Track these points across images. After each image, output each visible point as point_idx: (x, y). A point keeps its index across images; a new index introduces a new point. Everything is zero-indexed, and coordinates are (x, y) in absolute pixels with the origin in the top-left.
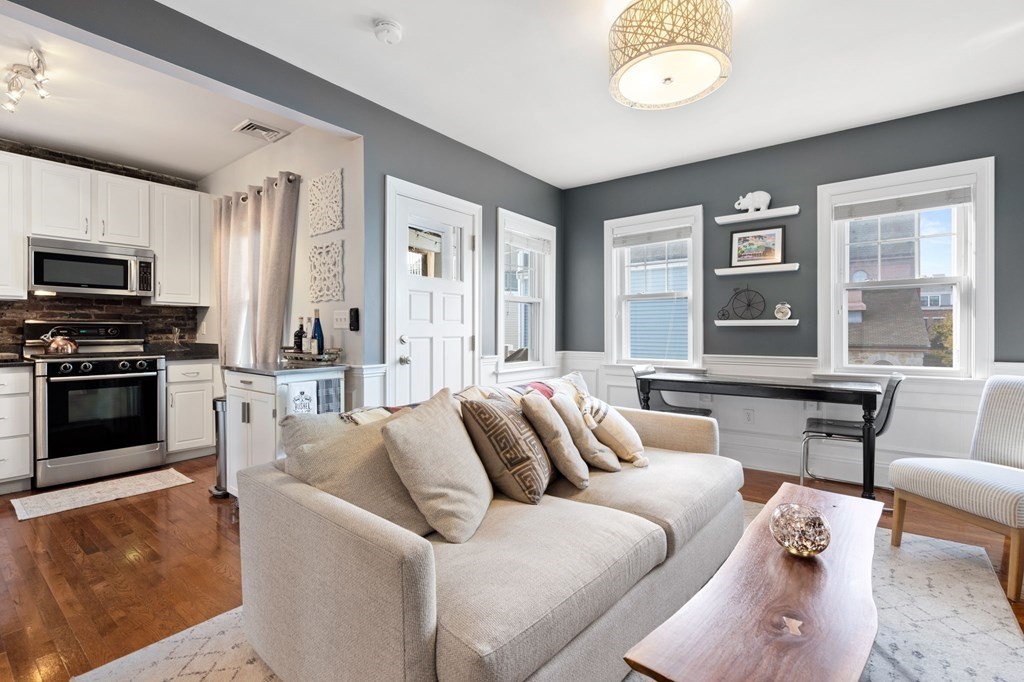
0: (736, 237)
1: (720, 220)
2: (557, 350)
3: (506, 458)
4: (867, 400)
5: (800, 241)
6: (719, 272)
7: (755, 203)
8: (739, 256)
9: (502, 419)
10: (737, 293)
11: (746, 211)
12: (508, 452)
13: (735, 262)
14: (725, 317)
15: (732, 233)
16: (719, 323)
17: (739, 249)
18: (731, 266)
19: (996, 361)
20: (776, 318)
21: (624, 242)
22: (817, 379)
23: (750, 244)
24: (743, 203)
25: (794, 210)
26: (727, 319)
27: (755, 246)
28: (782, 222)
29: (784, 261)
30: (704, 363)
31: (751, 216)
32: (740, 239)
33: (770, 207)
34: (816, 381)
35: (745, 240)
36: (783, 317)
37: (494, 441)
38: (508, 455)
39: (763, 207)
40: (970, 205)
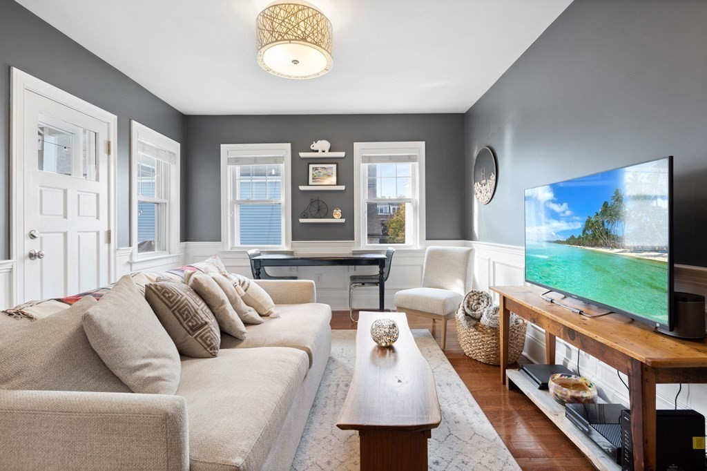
0: (311, 166)
1: (302, 155)
2: (181, 241)
3: (189, 326)
4: (380, 263)
5: (345, 174)
6: (302, 188)
7: (322, 147)
8: (313, 179)
9: (182, 296)
10: (312, 202)
11: (317, 151)
12: (190, 321)
13: (310, 183)
14: (305, 217)
15: (309, 164)
16: (302, 221)
17: (313, 174)
18: (308, 185)
19: (426, 239)
20: (334, 218)
21: (236, 162)
22: (354, 253)
23: (319, 172)
24: (315, 146)
25: (342, 154)
26: (307, 218)
27: (322, 174)
28: (335, 161)
29: (338, 184)
30: (292, 246)
31: (320, 155)
32: (313, 168)
33: (329, 151)
34: (353, 254)
35: (316, 169)
36: (337, 218)
37: (178, 314)
38: (190, 324)
39: (327, 150)
40: (417, 163)
